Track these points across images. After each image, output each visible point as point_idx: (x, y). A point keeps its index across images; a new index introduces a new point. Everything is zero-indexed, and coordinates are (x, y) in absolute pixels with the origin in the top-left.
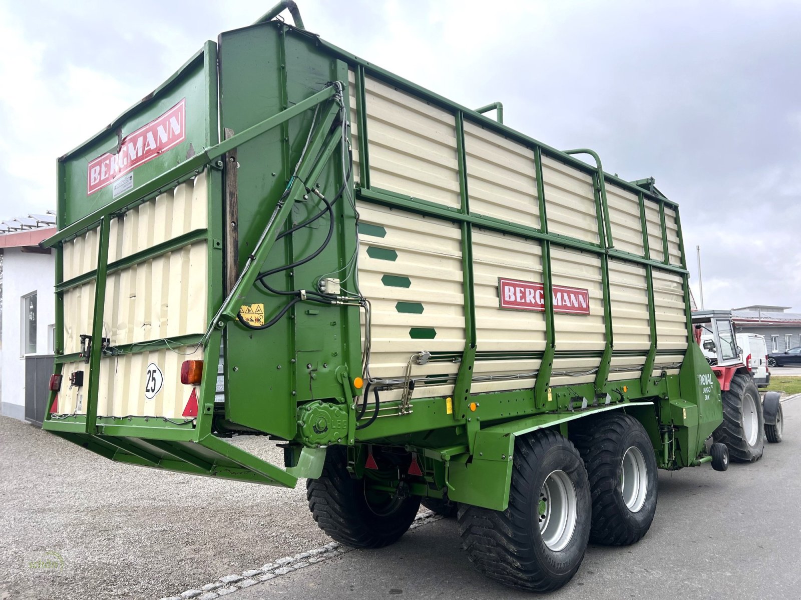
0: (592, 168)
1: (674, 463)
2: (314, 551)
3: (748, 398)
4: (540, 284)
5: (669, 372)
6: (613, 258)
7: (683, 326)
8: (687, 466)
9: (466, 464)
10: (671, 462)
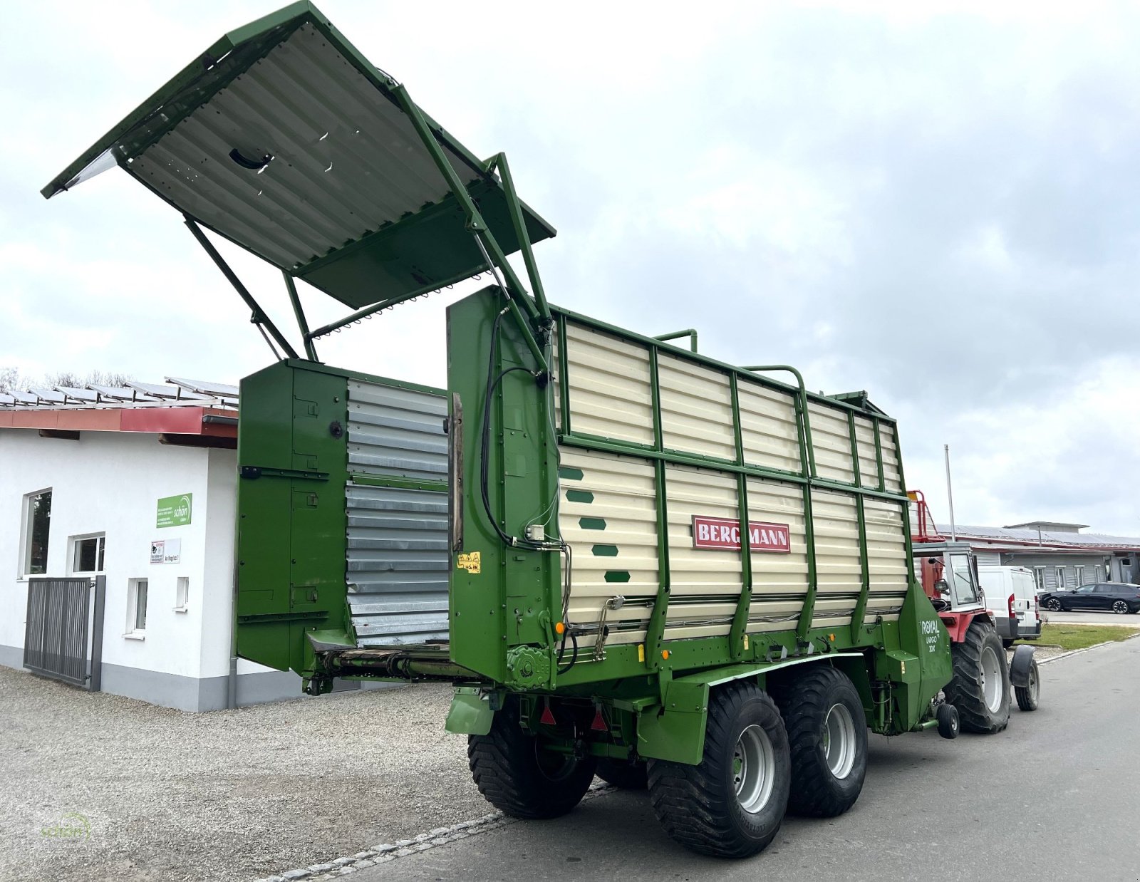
0: (794, 389)
1: (892, 726)
2: (472, 823)
3: (988, 651)
4: (736, 520)
5: (886, 618)
6: (816, 487)
7: (903, 563)
8: (907, 731)
9: (658, 716)
10: (887, 725)
